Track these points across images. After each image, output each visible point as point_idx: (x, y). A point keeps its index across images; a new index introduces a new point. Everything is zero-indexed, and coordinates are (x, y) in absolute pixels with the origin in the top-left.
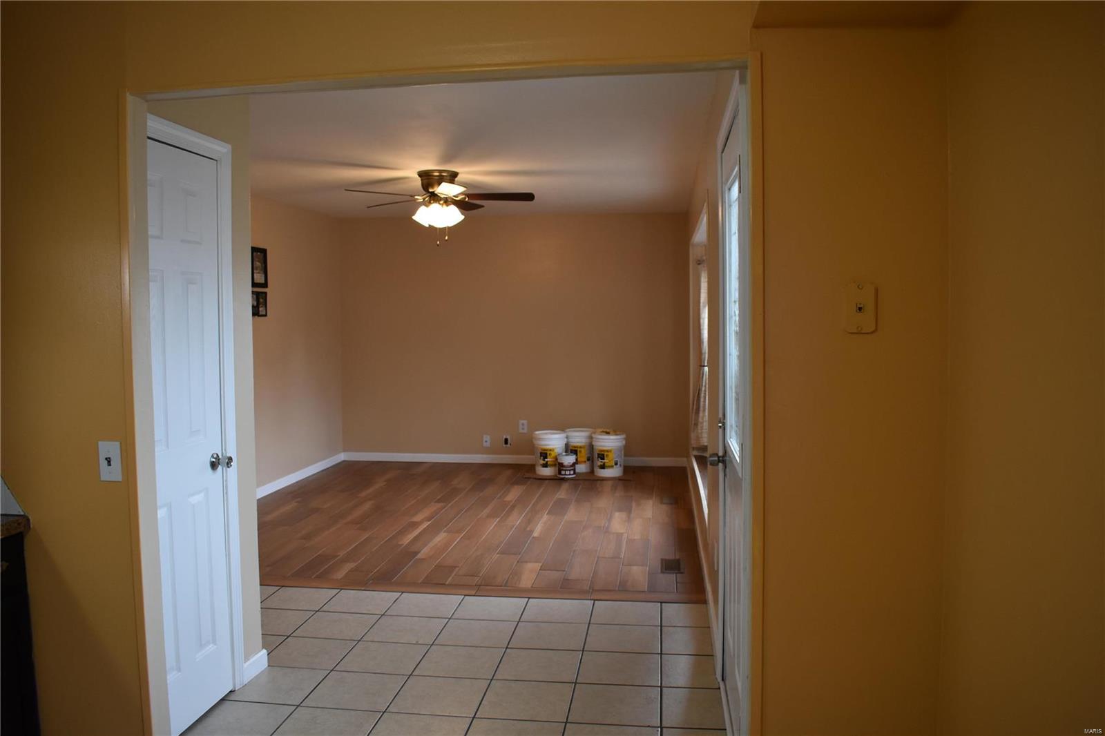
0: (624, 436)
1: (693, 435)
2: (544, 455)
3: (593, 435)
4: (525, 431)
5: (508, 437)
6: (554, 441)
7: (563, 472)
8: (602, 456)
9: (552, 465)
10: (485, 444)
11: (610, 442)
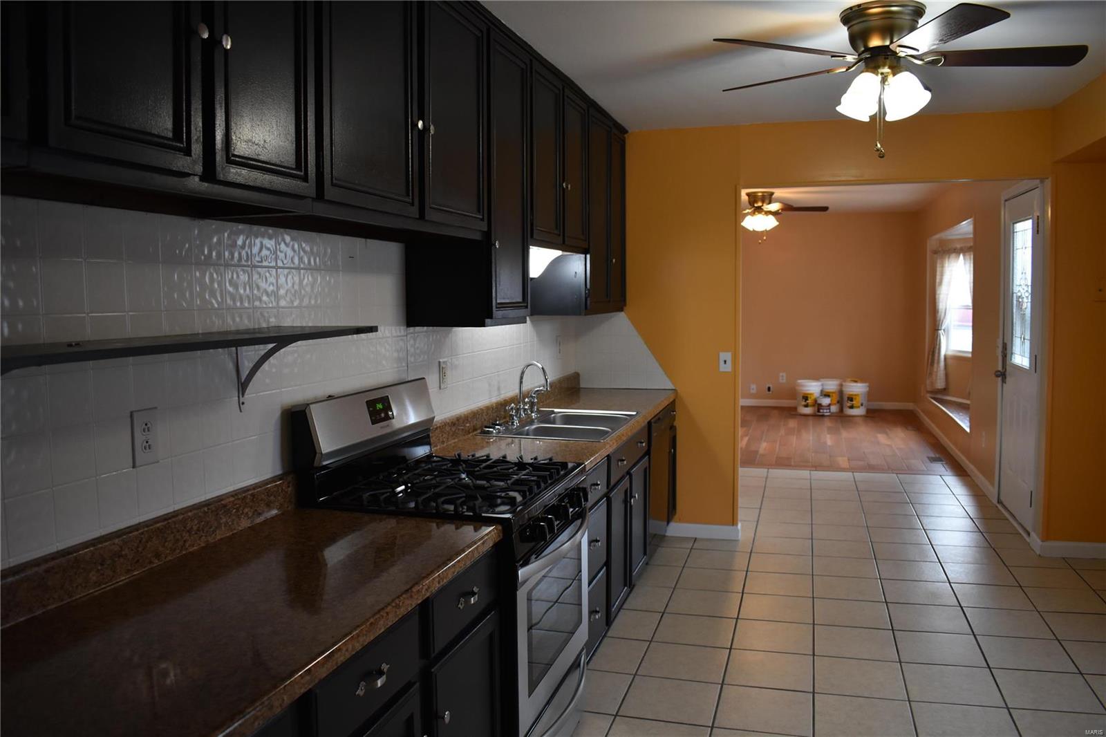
0: (867, 384)
1: (928, 382)
2: (806, 398)
3: (844, 384)
4: (784, 381)
5: (771, 386)
6: (813, 388)
7: (821, 411)
8: (851, 399)
9: (811, 406)
10: (752, 391)
11: (857, 389)
